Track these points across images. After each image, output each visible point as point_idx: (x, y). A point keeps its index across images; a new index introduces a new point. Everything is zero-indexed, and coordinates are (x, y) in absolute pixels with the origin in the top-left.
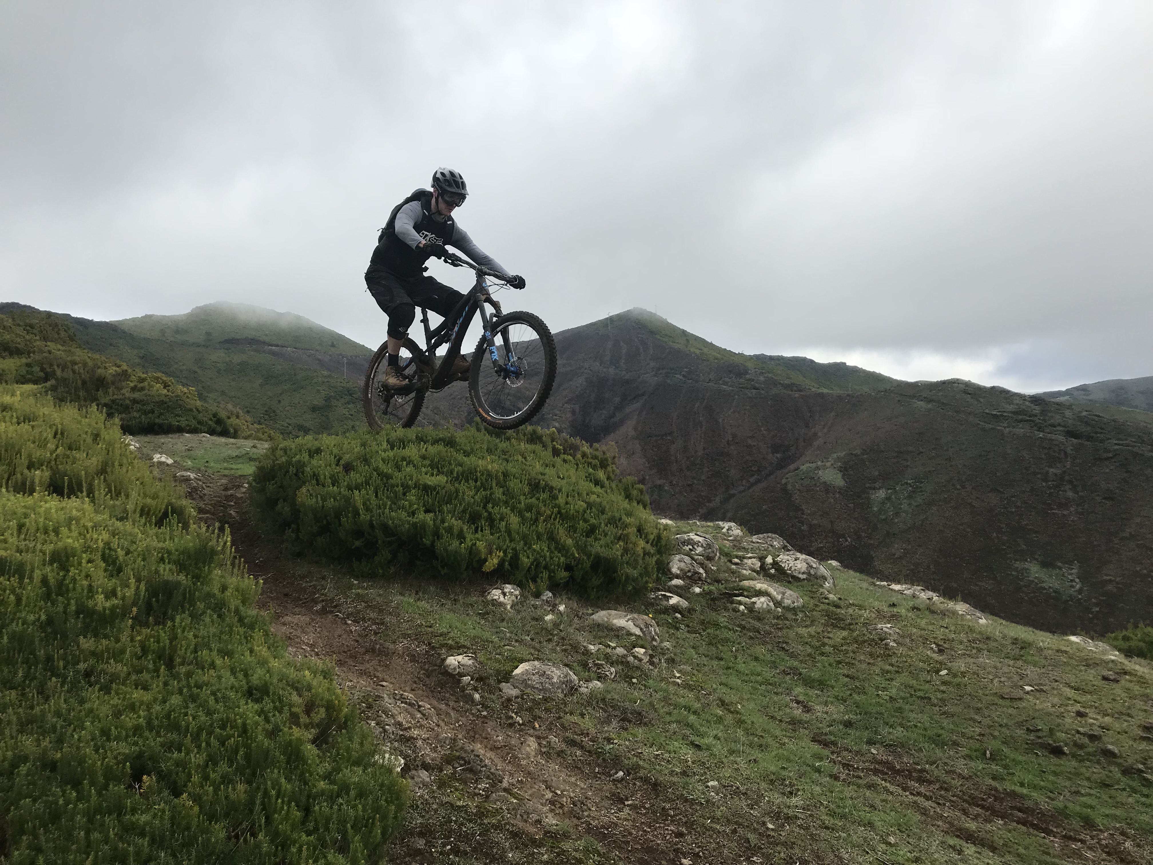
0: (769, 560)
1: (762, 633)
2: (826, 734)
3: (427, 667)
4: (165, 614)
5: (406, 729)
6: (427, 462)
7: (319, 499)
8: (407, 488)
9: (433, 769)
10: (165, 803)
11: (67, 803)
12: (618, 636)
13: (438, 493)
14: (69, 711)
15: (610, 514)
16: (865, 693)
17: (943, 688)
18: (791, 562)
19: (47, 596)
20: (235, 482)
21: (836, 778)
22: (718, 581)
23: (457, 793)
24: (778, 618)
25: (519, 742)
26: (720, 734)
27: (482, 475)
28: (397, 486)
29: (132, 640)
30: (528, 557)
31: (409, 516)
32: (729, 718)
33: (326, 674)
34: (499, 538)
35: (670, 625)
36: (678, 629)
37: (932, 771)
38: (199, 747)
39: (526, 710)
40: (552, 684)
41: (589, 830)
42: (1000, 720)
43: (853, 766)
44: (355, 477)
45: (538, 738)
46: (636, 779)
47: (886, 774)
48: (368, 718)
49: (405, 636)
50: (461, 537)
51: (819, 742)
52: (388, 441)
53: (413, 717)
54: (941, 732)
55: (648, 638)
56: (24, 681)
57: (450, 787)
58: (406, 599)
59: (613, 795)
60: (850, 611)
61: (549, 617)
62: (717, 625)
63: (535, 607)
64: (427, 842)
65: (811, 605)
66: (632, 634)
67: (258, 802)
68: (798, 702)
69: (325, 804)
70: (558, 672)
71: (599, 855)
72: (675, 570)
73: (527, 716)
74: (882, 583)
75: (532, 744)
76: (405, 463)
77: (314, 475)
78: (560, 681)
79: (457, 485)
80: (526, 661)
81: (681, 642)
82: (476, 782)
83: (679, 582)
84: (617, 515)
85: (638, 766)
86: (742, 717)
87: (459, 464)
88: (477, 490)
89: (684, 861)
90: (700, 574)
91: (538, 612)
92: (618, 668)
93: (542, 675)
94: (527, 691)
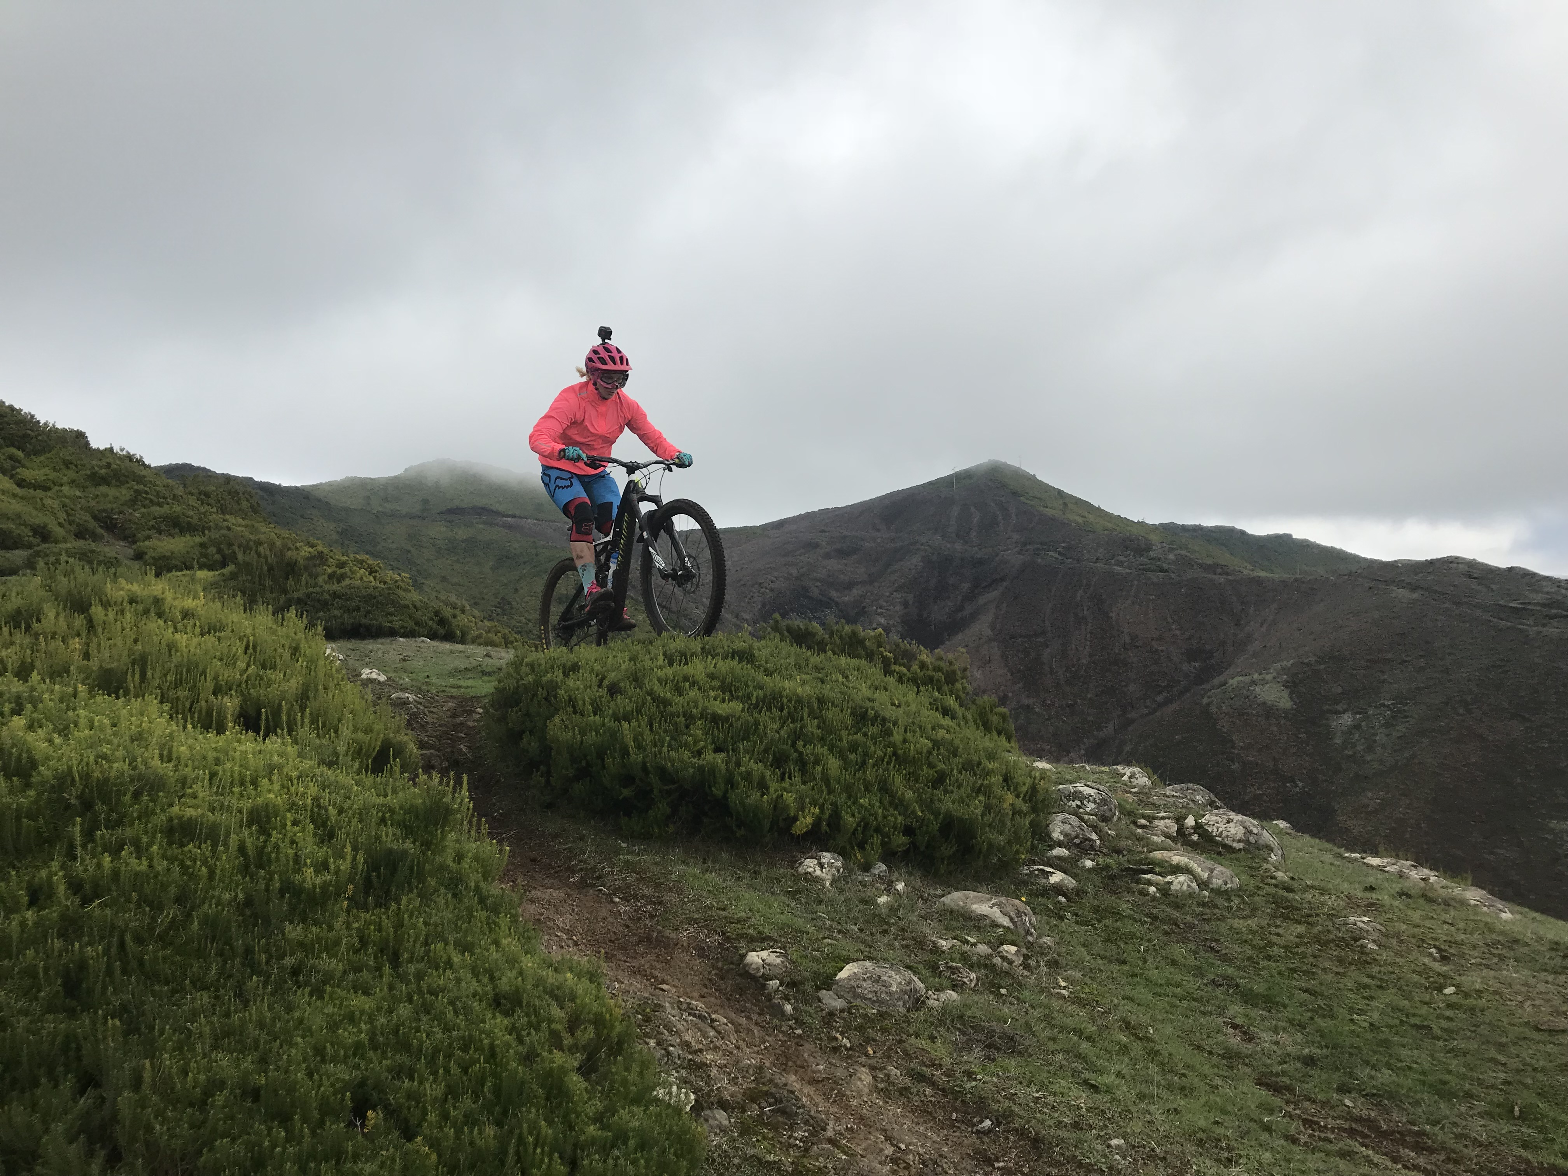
0: (1190, 821)
1: (1182, 926)
2: (1277, 1075)
3: (720, 964)
4: (387, 893)
5: (696, 1052)
6: (716, 683)
7: (577, 732)
8: (690, 718)
9: (733, 1109)
10: (396, 1148)
11: (274, 1146)
12: (978, 928)
13: (731, 725)
14: (273, 1020)
15: (965, 756)
16: (1332, 1017)
17: (1449, 1013)
18: (1221, 825)
19: (245, 869)
20: (466, 705)
21: (1294, 1141)
22: (1118, 852)
23: (766, 1143)
24: (1204, 904)
25: (847, 1074)
26: (1125, 1071)
27: (790, 701)
28: (678, 717)
29: (348, 928)
30: (853, 816)
31: (694, 757)
32: (1137, 1048)
33: (593, 977)
34: (813, 789)
35: (1051, 913)
36: (1061, 918)
37: (1434, 1134)
38: (435, 1073)
39: (855, 1029)
40: (890, 994)
42: (1534, 1062)
43: (1318, 1123)
44: (623, 703)
45: (872, 1068)
46: (1008, 1131)
47: (1367, 1136)
48: (647, 1035)
49: (691, 921)
50: (763, 786)
51: (1268, 1086)
52: (665, 654)
53: (705, 1035)
54: (1447, 1077)
55: (1021, 930)
56: (218, 980)
57: (756, 1134)
58: (690, 870)
59: (977, 1152)
60: (1308, 896)
61: (883, 900)
62: (1117, 914)
63: (864, 884)
65: (1251, 887)
66: (997, 925)
67: (511, 1151)
68: (1235, 1027)
69: (597, 1157)
70: (897, 978)
72: (1056, 835)
73: (857, 1037)
74: (1353, 855)
75: (865, 1078)
76: (687, 684)
77: (570, 700)
78: (901, 990)
79: (756, 715)
80: (853, 961)
81: (1067, 937)
82: (791, 1128)
83: (1062, 852)
84: (975, 758)
85: (1012, 1113)
86: (1155, 1046)
87: (760, 687)
88: (783, 722)
90: (1093, 841)
91: (867, 892)
92: (979, 972)
93: (875, 981)
94: (855, 1002)
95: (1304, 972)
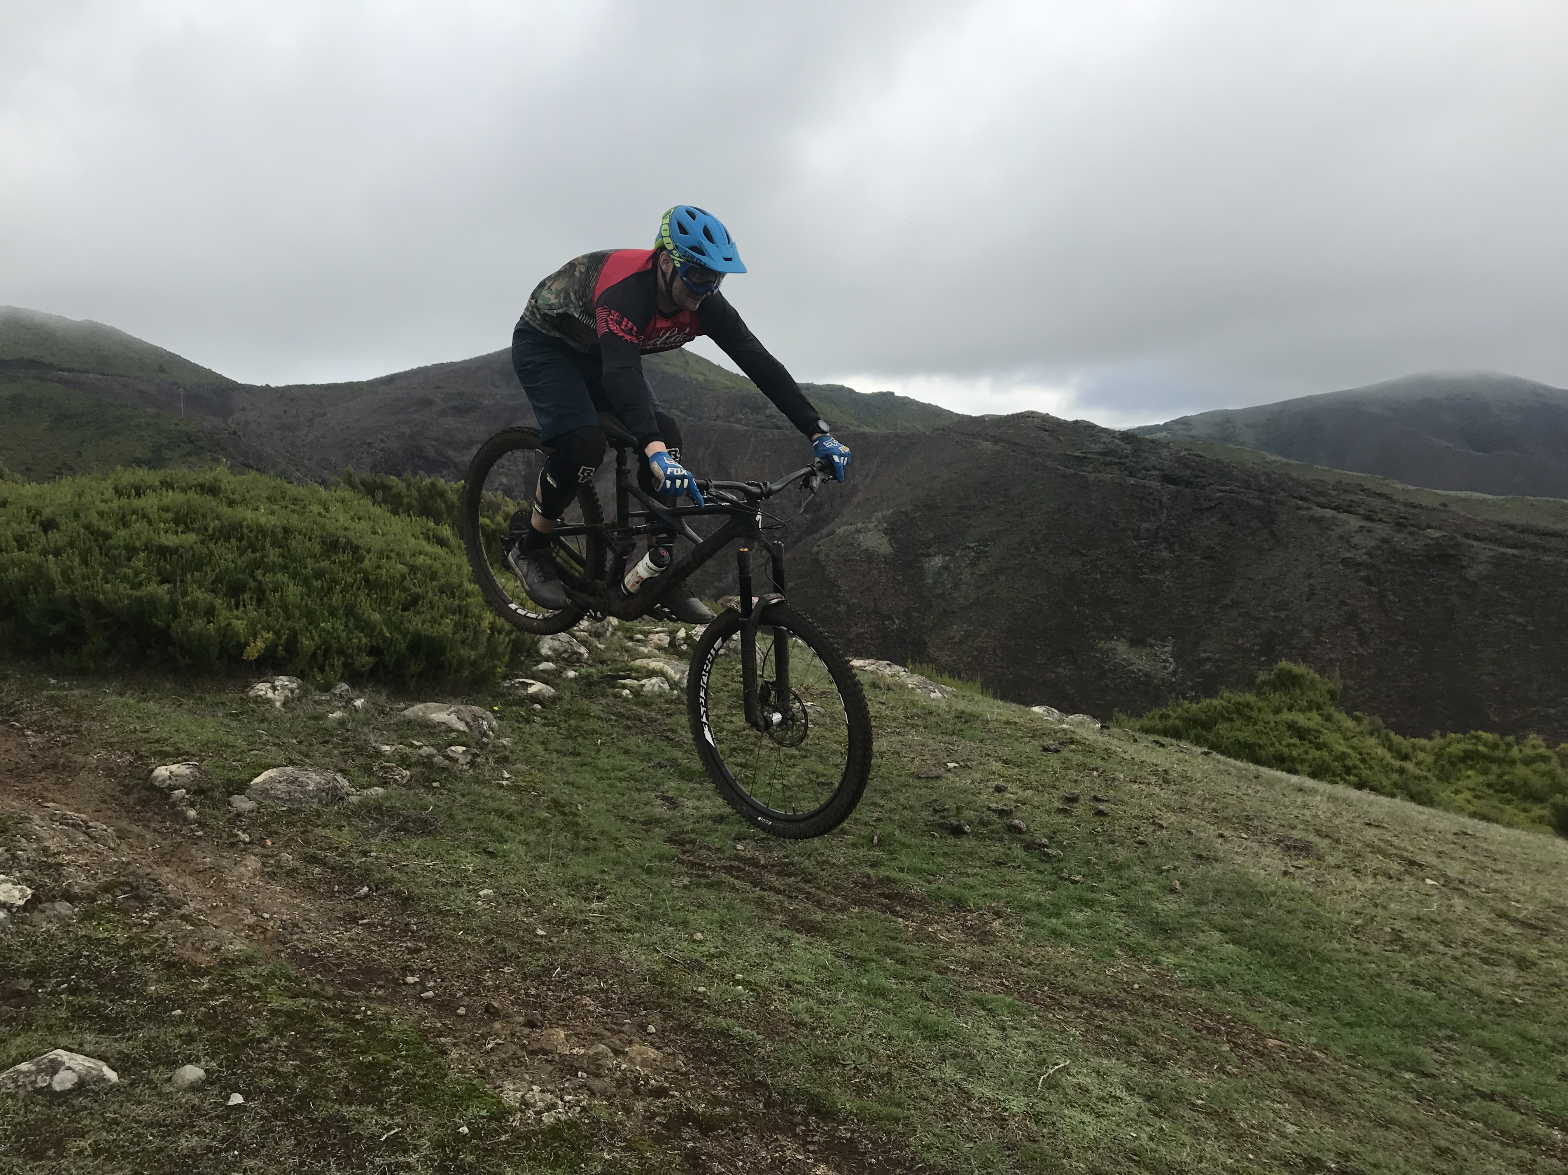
0: (680, 633)
1: (645, 721)
2: (686, 832)
5: (53, 855)
6: (169, 516)
8: (132, 551)
9: (81, 899)
12: (431, 734)
13: (181, 556)
15: (443, 581)
22: (602, 662)
23: (109, 926)
24: (671, 702)
25: (235, 863)
26: (532, 838)
27: (251, 531)
28: (118, 549)
30: (313, 639)
31: (131, 589)
34: (269, 615)
35: (520, 719)
36: (528, 721)
37: (801, 863)
39: (260, 826)
40: (306, 793)
41: (294, 956)
42: (906, 802)
44: (56, 538)
45: (265, 856)
46: (384, 895)
47: (742, 870)
49: (106, 745)
50: (210, 613)
51: (673, 841)
52: (115, 488)
53: (72, 841)
55: (476, 733)
57: (100, 918)
58: (124, 700)
59: (349, 915)
61: (335, 715)
62: (584, 715)
63: (319, 703)
64: (36, 982)
65: (719, 685)
66: (453, 730)
68: (664, 798)
70: (318, 779)
71: (289, 978)
72: (545, 650)
73: (258, 833)
75: (252, 864)
76: (134, 517)
78: (319, 789)
79: (212, 545)
80: (274, 767)
81: (526, 737)
82: (142, 910)
83: (550, 665)
84: (455, 580)
85: (392, 880)
86: (577, 819)
87: (218, 517)
88: (242, 552)
89: (410, 979)
90: (581, 654)
91: (320, 709)
92: (417, 770)
93: (292, 782)
94: (266, 802)
95: (743, 750)
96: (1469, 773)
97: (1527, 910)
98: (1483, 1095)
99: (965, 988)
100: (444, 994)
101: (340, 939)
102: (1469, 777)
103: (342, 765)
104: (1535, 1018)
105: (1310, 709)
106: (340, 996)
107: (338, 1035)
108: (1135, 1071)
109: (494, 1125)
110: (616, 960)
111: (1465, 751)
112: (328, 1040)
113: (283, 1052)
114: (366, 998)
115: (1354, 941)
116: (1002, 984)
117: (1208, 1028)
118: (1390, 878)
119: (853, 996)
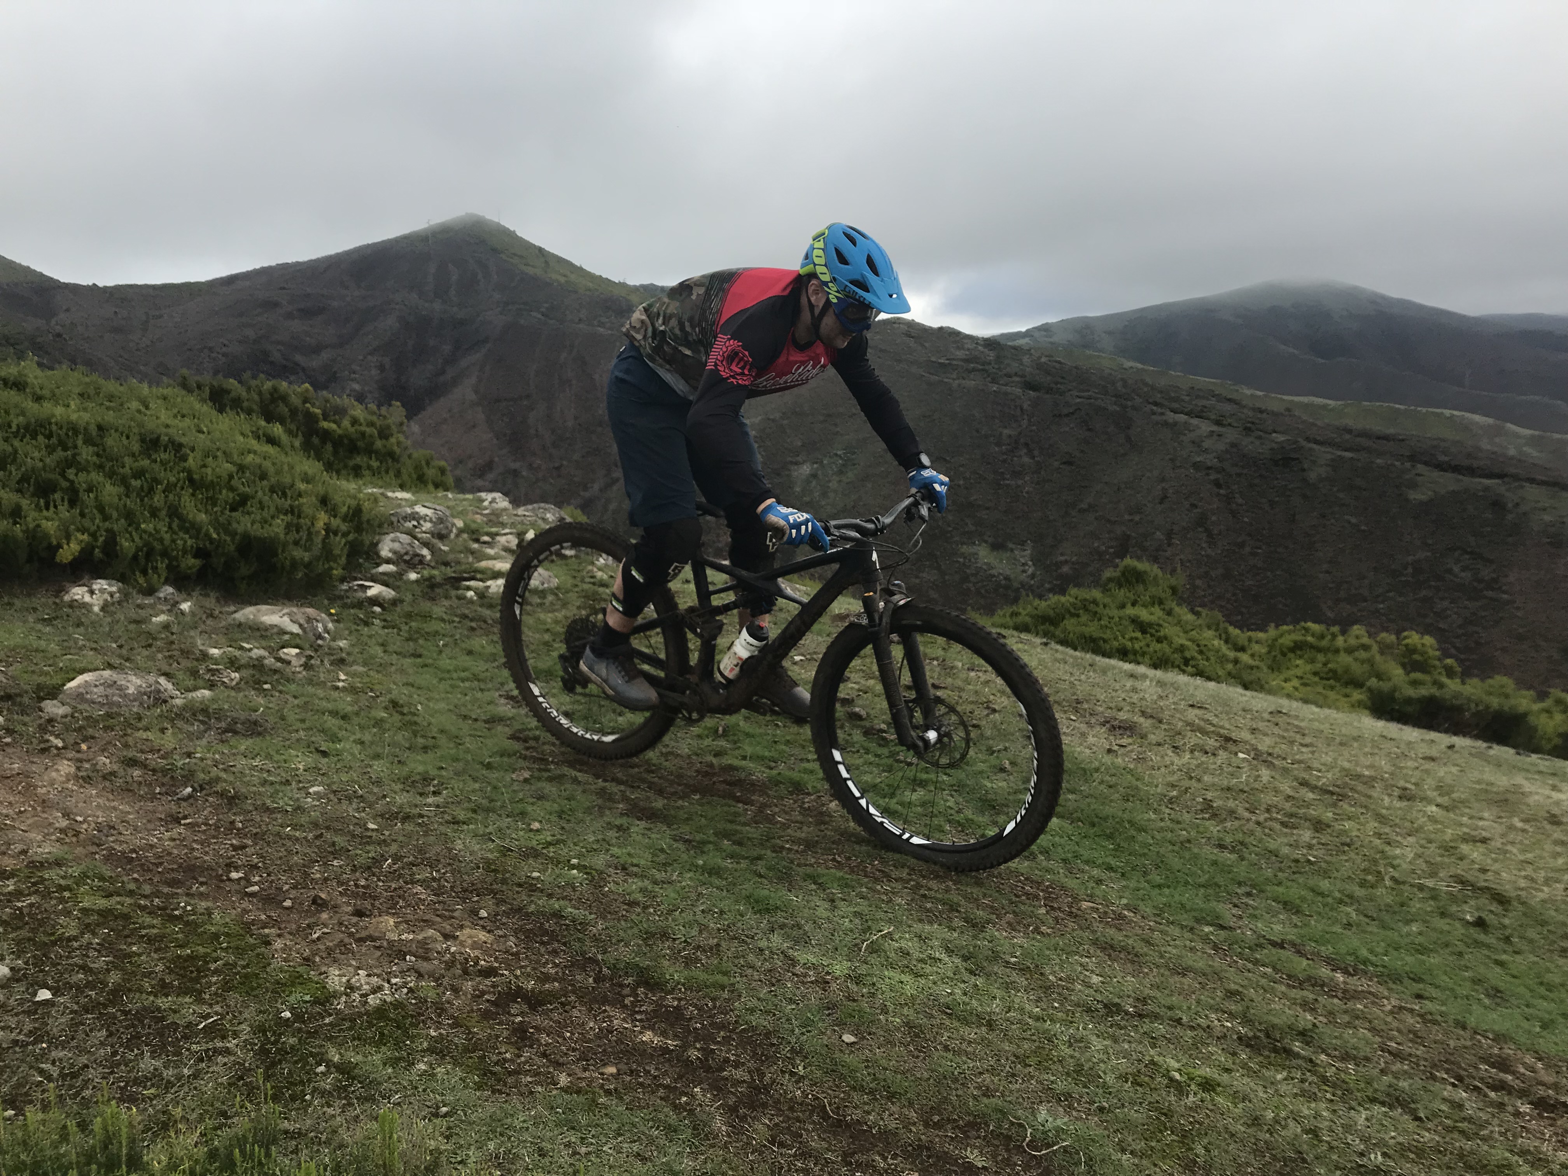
0: (529, 535)
1: (490, 622)
12: (262, 636)
15: (273, 481)
22: (446, 564)
25: (46, 767)
26: (367, 737)
27: (61, 428)
30: (133, 541)
32: (394, 721)
35: (358, 621)
36: (366, 624)
39: (75, 730)
40: (125, 696)
41: (109, 857)
45: (79, 761)
46: (209, 795)
50: (16, 514)
55: (311, 635)
59: (171, 816)
61: (159, 618)
62: (427, 617)
63: (141, 607)
65: (569, 585)
66: (286, 633)
70: (139, 682)
71: (102, 878)
72: (385, 553)
73: (72, 737)
75: (65, 769)
78: (139, 692)
79: (16, 443)
80: (90, 671)
81: (365, 639)
83: (391, 568)
84: (287, 480)
85: (218, 779)
86: (416, 718)
87: (23, 413)
88: (51, 449)
89: (234, 875)
90: (423, 556)
91: (143, 613)
92: (246, 673)
93: (110, 686)
94: (80, 707)
96: (1298, 662)
97: (1326, 779)
98: (1274, 944)
99: (799, 865)
100: (270, 887)
101: (159, 839)
102: (1297, 666)
103: (165, 668)
104: (1326, 874)
105: (1153, 604)
106: (157, 894)
107: (155, 931)
108: (956, 935)
109: (318, 1009)
110: (450, 850)
111: (1295, 642)
112: (143, 936)
113: (95, 949)
114: (187, 895)
115: (1168, 811)
116: (834, 860)
117: (1027, 894)
118: (1207, 753)
119: (689, 875)
